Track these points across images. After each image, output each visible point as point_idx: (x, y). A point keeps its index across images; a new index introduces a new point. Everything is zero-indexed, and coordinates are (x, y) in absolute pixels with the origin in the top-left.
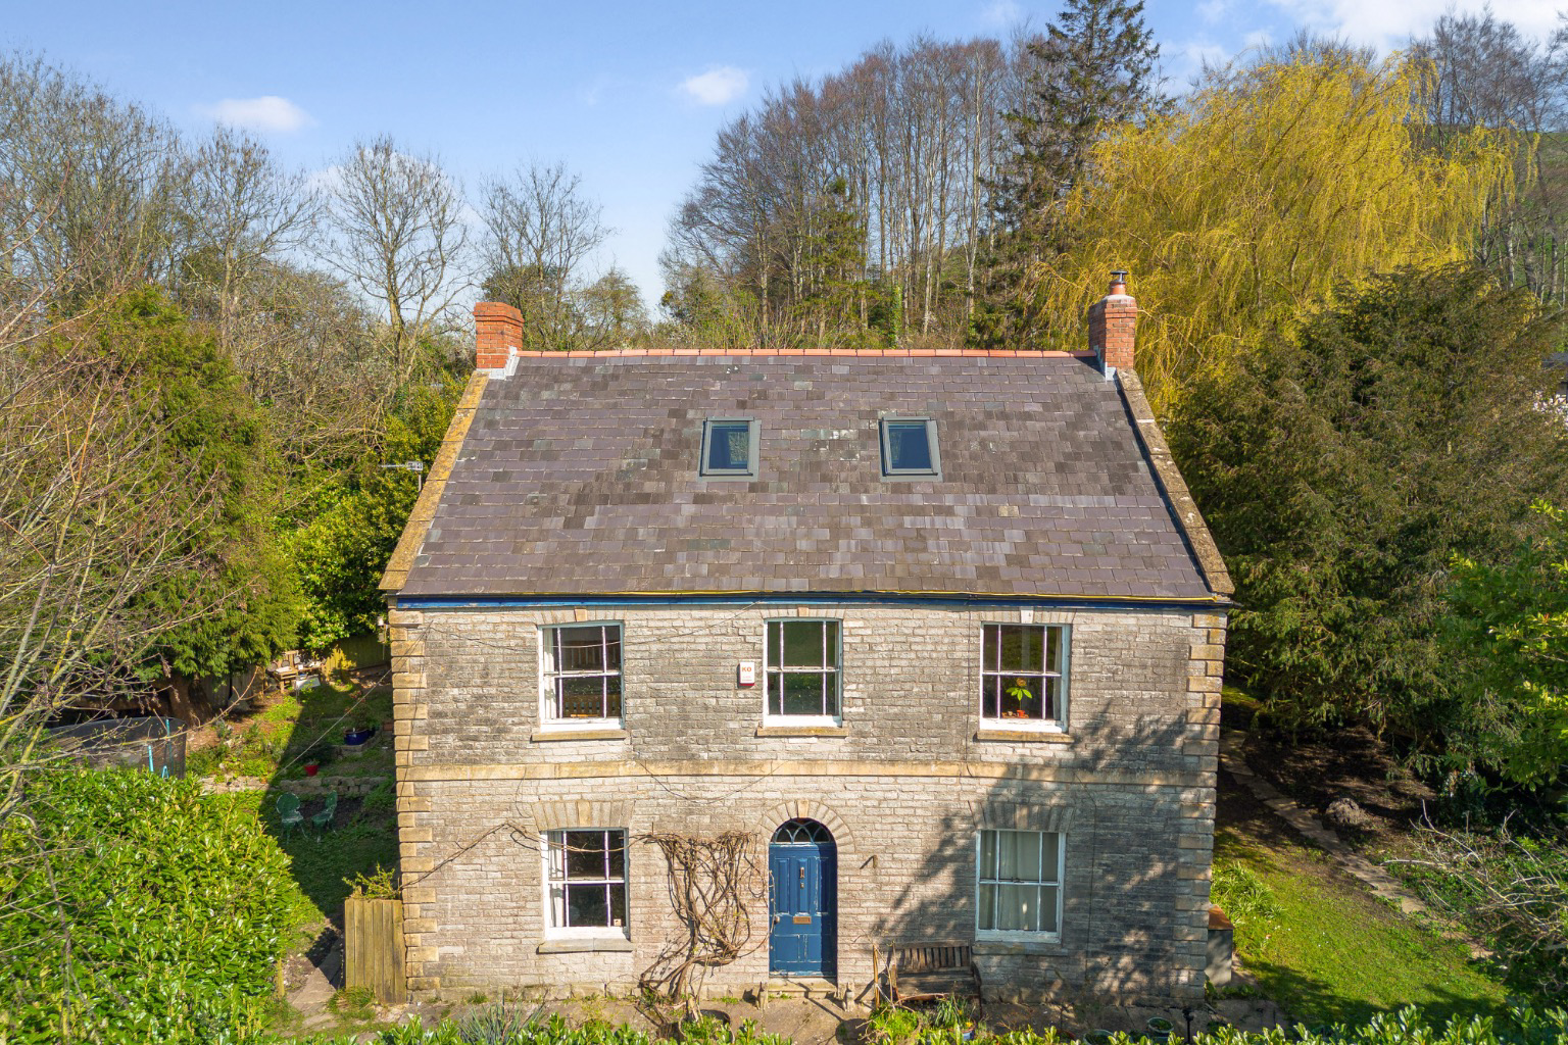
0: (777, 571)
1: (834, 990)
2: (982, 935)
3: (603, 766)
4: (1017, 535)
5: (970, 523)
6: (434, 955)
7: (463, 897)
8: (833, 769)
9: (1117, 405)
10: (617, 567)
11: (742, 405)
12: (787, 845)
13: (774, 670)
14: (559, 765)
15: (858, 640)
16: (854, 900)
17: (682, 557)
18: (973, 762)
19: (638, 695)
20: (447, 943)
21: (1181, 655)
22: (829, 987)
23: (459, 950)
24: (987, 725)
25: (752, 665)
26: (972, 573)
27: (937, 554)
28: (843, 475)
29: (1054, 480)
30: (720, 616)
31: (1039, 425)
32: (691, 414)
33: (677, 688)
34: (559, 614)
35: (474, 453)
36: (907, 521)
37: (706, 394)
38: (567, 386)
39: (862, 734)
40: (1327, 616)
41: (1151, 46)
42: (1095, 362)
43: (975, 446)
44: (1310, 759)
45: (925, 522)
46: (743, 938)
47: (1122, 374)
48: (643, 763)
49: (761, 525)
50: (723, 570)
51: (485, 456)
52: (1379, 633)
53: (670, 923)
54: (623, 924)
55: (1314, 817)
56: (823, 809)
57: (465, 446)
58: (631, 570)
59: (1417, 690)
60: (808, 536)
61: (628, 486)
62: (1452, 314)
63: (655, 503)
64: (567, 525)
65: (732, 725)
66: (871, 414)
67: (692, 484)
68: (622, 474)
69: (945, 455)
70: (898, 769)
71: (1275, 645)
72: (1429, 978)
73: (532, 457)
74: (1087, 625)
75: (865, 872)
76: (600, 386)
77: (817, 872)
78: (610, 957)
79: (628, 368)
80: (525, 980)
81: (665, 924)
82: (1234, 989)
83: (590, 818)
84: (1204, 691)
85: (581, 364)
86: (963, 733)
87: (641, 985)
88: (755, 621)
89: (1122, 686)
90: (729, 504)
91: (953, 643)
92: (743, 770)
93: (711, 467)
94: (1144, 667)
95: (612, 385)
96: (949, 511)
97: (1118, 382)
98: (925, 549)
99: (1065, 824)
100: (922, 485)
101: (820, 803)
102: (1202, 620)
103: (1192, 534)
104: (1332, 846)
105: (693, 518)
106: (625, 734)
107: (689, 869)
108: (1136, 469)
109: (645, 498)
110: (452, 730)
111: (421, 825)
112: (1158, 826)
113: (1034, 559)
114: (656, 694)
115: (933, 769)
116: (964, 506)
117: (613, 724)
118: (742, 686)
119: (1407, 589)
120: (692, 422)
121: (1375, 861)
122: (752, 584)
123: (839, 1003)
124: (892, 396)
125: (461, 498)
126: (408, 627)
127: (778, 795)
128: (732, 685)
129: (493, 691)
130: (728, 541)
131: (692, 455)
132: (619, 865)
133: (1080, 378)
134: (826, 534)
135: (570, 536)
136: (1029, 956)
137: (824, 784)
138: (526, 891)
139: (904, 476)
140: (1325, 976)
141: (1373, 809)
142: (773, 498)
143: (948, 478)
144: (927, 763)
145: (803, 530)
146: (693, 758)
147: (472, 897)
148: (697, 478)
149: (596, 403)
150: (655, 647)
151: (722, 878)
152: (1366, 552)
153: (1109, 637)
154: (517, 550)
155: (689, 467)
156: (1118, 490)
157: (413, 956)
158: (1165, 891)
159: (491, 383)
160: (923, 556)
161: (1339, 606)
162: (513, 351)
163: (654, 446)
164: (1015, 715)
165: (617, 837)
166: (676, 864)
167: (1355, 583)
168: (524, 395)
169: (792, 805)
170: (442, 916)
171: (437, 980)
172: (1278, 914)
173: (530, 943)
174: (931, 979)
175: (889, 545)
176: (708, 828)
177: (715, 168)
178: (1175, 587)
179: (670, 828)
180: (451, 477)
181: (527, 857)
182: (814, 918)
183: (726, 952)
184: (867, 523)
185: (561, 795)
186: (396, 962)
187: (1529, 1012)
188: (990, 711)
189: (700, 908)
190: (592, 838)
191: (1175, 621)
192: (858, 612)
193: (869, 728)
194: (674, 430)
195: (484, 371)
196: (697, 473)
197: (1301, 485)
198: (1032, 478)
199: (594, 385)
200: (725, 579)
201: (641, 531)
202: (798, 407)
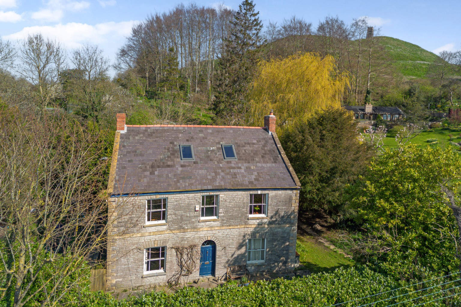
0: (204, 184)
1: (214, 278)
2: (248, 262)
3: (161, 232)
4: (256, 173)
5: (245, 171)
6: (114, 282)
7: (123, 266)
8: (216, 228)
9: (272, 141)
10: (166, 184)
11: (188, 140)
12: (204, 246)
13: (203, 207)
14: (150, 233)
15: (223, 199)
16: (220, 257)
17: (181, 181)
18: (247, 224)
19: (171, 215)
20: (118, 278)
21: (290, 199)
22: (213, 278)
23: (121, 280)
24: (251, 216)
25: (198, 206)
26: (247, 183)
27: (239, 179)
28: (215, 159)
29: (262, 160)
30: (191, 195)
31: (257, 146)
32: (175, 143)
33: (181, 212)
34: (152, 196)
35: (121, 155)
36: (232, 170)
37: (178, 138)
38: (142, 135)
39: (223, 220)
40: (317, 188)
41: (261, 24)
42: (267, 130)
43: (243, 151)
44: (308, 215)
45: (235, 171)
46: (193, 269)
47: (273, 133)
48: (171, 230)
49: (198, 173)
50: (192, 184)
51: (125, 155)
52: (326, 191)
53: (176, 267)
54: (164, 269)
55: (311, 229)
56: (214, 237)
57: (119, 153)
58: (169, 185)
59: (334, 202)
60: (210, 175)
61: (163, 163)
62: (339, 120)
63: (171, 167)
64: (151, 173)
65: (193, 220)
66: (219, 143)
67: (179, 162)
68: (161, 160)
69: (237, 154)
70: (231, 227)
71: (306, 193)
72: (338, 262)
73: (137, 155)
74: (272, 193)
75: (222, 251)
76: (151, 135)
77: (211, 252)
78: (160, 277)
79: (157, 130)
80: (138, 285)
81: (175, 267)
82: (300, 268)
83: (157, 244)
84: (295, 206)
85: (144, 129)
86: (245, 218)
87: (168, 282)
88: (199, 195)
89: (279, 206)
90: (190, 167)
91: (244, 199)
92: (195, 230)
93: (184, 157)
94: (283, 202)
95: (154, 135)
96: (240, 168)
97: (272, 135)
98: (237, 178)
99: (267, 236)
100: (234, 161)
101: (213, 236)
102: (295, 191)
103: (292, 173)
104: (315, 235)
105: (182, 171)
106: (167, 224)
107: (181, 254)
108: (278, 157)
109: (168, 166)
110: (123, 226)
111: (113, 250)
112: (286, 235)
113: (260, 179)
114: (175, 214)
115: (239, 227)
116: (244, 166)
117: (163, 222)
118: (196, 211)
119: (332, 182)
120: (176, 145)
121: (324, 238)
122: (199, 188)
123: (216, 281)
124: (223, 138)
125: (121, 167)
126: (113, 201)
127: (203, 235)
128: (193, 211)
129: (134, 216)
130: (191, 177)
131: (178, 154)
132: (163, 255)
133: (264, 134)
134: (214, 174)
135: (152, 176)
136: (259, 266)
137: (214, 232)
138: (140, 263)
139: (228, 159)
140: (318, 263)
141: (322, 226)
142: (200, 165)
143: (239, 159)
144: (237, 226)
145: (208, 173)
146: (183, 228)
147: (126, 266)
148: (180, 161)
149: (151, 140)
150: (175, 203)
151: (189, 255)
152: (324, 174)
153: (276, 196)
154: (139, 181)
155: (178, 157)
156: (275, 162)
157: (108, 283)
158: (287, 248)
159: (121, 134)
160: (236, 179)
161: (319, 185)
162: (125, 125)
163: (168, 152)
164: (256, 214)
165: (163, 248)
166: (178, 253)
167: (321, 181)
168: (131, 138)
169: (206, 237)
170: (117, 272)
171: (114, 287)
172: (307, 251)
173: (140, 275)
174: (239, 273)
175: (229, 176)
176: (186, 244)
177: (131, 39)
178: (289, 185)
179: (177, 245)
180: (117, 162)
181: (140, 255)
182: (210, 262)
183: (189, 272)
184: (223, 171)
185: (150, 240)
186: (103, 284)
187: (360, 265)
188: (251, 213)
189: (184, 263)
190: (157, 249)
191: (289, 192)
192: (223, 193)
193: (225, 218)
194: (172, 148)
195: (119, 131)
196: (180, 159)
197: (312, 160)
198: (257, 159)
199: (149, 135)
200: (192, 187)
201: (169, 175)
202: (201, 141)
